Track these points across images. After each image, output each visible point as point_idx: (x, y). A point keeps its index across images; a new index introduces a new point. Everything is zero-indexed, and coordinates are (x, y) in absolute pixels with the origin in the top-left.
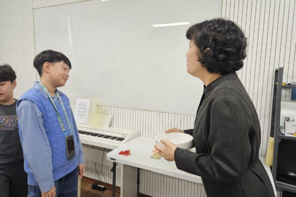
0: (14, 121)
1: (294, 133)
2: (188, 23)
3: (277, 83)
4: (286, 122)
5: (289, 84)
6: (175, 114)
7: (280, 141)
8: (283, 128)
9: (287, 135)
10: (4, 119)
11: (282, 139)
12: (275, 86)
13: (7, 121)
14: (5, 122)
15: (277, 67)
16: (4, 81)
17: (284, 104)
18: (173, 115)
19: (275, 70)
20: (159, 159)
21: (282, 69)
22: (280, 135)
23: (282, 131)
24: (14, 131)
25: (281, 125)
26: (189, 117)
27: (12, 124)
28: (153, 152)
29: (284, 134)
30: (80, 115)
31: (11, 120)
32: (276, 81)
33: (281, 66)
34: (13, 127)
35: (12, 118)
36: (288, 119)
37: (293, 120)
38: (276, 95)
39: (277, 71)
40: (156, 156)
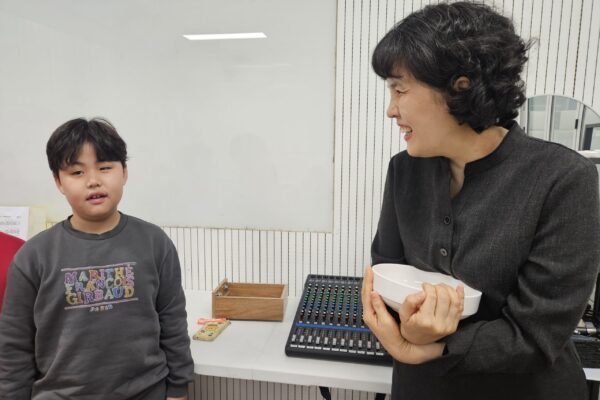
0: (110, 283)
10: (83, 277)
13: (91, 284)
14: (85, 284)
16: (111, 160)
18: (242, 232)
20: (212, 340)
24: (110, 310)
26: (279, 233)
27: (105, 290)
28: (199, 323)
31: (102, 278)
34: (109, 300)
35: (106, 274)
40: (205, 335)
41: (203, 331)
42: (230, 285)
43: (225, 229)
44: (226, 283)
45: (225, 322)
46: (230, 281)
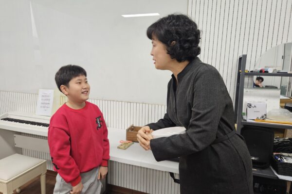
1: (255, 119)
2: (157, 14)
3: (240, 71)
4: (248, 108)
5: (252, 72)
6: (143, 103)
7: (242, 126)
8: (245, 114)
9: (249, 121)
11: (244, 125)
12: (239, 73)
15: (240, 55)
17: (246, 91)
18: (141, 105)
19: (238, 59)
20: (126, 149)
21: (245, 57)
22: (243, 121)
23: (245, 117)
25: (243, 112)
26: (157, 106)
28: (120, 142)
29: (246, 120)
30: (44, 107)
32: (239, 69)
33: (245, 53)
36: (250, 106)
37: (255, 106)
38: (239, 83)
39: (240, 59)
40: (122, 147)
41: (121, 145)
42: (135, 127)
43: (133, 103)
44: (133, 126)
45: (131, 142)
46: (135, 125)
